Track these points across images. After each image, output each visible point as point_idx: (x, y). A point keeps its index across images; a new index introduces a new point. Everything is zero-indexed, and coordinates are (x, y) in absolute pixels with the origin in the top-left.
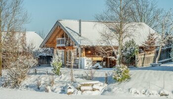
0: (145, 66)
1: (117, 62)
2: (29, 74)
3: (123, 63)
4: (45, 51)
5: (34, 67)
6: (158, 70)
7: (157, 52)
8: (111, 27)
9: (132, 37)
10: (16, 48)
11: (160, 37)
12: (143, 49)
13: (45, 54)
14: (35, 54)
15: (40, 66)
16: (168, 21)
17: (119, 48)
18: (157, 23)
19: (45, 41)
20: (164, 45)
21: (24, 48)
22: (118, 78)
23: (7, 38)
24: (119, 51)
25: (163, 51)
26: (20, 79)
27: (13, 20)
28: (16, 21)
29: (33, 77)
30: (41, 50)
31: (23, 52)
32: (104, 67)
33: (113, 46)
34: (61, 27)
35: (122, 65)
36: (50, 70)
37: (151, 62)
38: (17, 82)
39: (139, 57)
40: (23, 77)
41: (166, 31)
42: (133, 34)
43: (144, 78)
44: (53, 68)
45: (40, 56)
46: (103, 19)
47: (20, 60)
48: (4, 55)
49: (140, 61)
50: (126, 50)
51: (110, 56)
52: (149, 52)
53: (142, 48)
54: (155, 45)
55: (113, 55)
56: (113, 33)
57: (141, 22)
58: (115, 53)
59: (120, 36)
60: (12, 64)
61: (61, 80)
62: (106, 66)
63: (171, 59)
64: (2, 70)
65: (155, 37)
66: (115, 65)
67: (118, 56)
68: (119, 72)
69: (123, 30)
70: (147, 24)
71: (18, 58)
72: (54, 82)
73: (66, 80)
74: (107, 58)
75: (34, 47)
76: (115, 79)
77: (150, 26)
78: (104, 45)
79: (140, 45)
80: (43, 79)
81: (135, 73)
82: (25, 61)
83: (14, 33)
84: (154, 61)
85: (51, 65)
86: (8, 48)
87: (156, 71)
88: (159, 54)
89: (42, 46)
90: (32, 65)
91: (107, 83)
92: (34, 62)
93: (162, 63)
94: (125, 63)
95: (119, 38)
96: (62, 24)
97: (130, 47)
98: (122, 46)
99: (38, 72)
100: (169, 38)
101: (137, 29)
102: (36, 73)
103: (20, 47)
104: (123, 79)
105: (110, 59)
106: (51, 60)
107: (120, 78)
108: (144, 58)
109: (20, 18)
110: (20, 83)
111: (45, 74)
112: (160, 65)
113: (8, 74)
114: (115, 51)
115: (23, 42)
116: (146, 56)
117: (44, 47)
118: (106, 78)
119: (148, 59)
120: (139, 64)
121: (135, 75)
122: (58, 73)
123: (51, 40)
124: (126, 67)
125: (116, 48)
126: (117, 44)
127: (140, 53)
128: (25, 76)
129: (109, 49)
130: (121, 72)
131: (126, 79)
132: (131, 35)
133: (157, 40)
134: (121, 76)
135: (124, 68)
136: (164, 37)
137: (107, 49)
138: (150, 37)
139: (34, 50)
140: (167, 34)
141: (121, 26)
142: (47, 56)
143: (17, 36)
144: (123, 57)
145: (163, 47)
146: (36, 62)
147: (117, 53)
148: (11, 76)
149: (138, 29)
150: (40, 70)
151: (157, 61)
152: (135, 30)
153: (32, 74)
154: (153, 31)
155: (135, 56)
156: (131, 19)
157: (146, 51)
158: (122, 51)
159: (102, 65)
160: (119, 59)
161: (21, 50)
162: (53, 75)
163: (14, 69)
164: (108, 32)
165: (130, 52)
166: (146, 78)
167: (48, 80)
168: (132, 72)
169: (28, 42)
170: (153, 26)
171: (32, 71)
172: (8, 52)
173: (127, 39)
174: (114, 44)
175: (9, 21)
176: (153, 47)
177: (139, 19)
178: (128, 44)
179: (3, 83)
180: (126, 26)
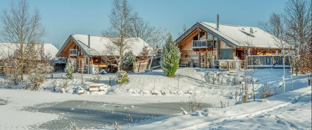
0: (140, 72)
1: (119, 69)
2: (46, 78)
3: (123, 69)
4: (60, 60)
5: (50, 73)
6: (150, 75)
7: (150, 61)
8: (114, 41)
9: (130, 49)
10: (35, 57)
11: (152, 49)
12: (139, 59)
13: (60, 62)
14: (51, 62)
15: (56, 71)
16: (158, 36)
17: (120, 58)
18: (150, 38)
19: (61, 52)
20: (155, 55)
21: (42, 57)
22: (119, 81)
23: (28, 49)
24: (120, 59)
25: (154, 60)
26: (38, 83)
27: (33, 34)
28: (35, 34)
29: (50, 81)
30: (57, 59)
31: (42, 60)
32: (108, 72)
33: (116, 56)
34: (74, 41)
35: (122, 71)
36: (64, 75)
37: (145, 69)
38: (36, 85)
39: (136, 64)
40: (41, 81)
41: (156, 44)
42: (132, 46)
43: (139, 81)
44: (66, 73)
45: (56, 64)
46: (107, 35)
47: (39, 67)
48: (25, 62)
49: (136, 68)
50: (126, 59)
51: (113, 63)
52: (143, 61)
53: (138, 57)
54: (148, 55)
55: (115, 63)
56: (115, 46)
57: (138, 36)
58: (117, 61)
59: (121, 48)
60: (32, 70)
61: (74, 83)
62: (110, 72)
63: (160, 66)
64: (24, 75)
65: (148, 49)
66: (117, 71)
67: (119, 64)
68: (120, 76)
69: (123, 43)
70: (142, 38)
71: (37, 66)
72: (68, 85)
73: (77, 83)
74: (111, 66)
75: (50, 57)
76: (117, 82)
77: (145, 40)
78: (108, 55)
79: (137, 55)
80: (58, 82)
81: (132, 77)
82: (43, 68)
83: (33, 44)
84: (148, 68)
85: (65, 71)
86: (28, 57)
87: (149, 75)
88: (151, 62)
89: (58, 56)
90: (49, 70)
91: (111, 85)
92: (51, 69)
93: (154, 69)
94: (124, 69)
95: (121, 50)
96: (75, 38)
97: (129, 57)
98: (122, 56)
99: (54, 77)
100: (159, 50)
101: (134, 43)
102: (52, 78)
103: (39, 56)
104: (123, 82)
105: (113, 66)
106: (65, 67)
107: (121, 81)
108: (139, 66)
109: (39, 32)
110: (38, 86)
111: (60, 78)
112: (152, 71)
113: (28, 78)
114: (117, 60)
115: (42, 52)
116: (141, 64)
117: (59, 56)
118: (110, 81)
119: (143, 66)
120: (136, 70)
121: (132, 79)
122: (71, 78)
123: (65, 51)
124: (126, 72)
125: (118, 57)
126: (119, 55)
127: (136, 61)
128: (43, 80)
129: (112, 59)
130: (121, 76)
131: (126, 82)
132: (129, 48)
133: (150, 52)
134: (121, 79)
135: (123, 73)
136: (155, 49)
137: (111, 58)
138: (145, 49)
139: (51, 59)
140: (157, 47)
141: (122, 40)
142: (62, 64)
143: (36, 47)
144: (123, 64)
145: (154, 57)
146: (52, 68)
147: (119, 61)
148: (31, 80)
149: (136, 43)
150: (55, 75)
151: (149, 68)
152: (132, 44)
153: (49, 78)
154: (147, 45)
155: (132, 64)
156: (130, 35)
157: (141, 60)
158: (123, 60)
159: (106, 71)
160: (120, 66)
161: (39, 59)
162: (67, 79)
163: (34, 74)
164: (112, 44)
165: (129, 60)
166: (141, 81)
167: (62, 83)
168: (130, 76)
169: (46, 52)
170: (147, 40)
171: (49, 76)
172: (28, 60)
173: (126, 51)
174: (116, 55)
175: (29, 35)
176: (146, 57)
177: (136, 34)
178: (127, 55)
179: (24, 86)
180: (126, 40)
